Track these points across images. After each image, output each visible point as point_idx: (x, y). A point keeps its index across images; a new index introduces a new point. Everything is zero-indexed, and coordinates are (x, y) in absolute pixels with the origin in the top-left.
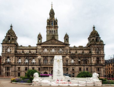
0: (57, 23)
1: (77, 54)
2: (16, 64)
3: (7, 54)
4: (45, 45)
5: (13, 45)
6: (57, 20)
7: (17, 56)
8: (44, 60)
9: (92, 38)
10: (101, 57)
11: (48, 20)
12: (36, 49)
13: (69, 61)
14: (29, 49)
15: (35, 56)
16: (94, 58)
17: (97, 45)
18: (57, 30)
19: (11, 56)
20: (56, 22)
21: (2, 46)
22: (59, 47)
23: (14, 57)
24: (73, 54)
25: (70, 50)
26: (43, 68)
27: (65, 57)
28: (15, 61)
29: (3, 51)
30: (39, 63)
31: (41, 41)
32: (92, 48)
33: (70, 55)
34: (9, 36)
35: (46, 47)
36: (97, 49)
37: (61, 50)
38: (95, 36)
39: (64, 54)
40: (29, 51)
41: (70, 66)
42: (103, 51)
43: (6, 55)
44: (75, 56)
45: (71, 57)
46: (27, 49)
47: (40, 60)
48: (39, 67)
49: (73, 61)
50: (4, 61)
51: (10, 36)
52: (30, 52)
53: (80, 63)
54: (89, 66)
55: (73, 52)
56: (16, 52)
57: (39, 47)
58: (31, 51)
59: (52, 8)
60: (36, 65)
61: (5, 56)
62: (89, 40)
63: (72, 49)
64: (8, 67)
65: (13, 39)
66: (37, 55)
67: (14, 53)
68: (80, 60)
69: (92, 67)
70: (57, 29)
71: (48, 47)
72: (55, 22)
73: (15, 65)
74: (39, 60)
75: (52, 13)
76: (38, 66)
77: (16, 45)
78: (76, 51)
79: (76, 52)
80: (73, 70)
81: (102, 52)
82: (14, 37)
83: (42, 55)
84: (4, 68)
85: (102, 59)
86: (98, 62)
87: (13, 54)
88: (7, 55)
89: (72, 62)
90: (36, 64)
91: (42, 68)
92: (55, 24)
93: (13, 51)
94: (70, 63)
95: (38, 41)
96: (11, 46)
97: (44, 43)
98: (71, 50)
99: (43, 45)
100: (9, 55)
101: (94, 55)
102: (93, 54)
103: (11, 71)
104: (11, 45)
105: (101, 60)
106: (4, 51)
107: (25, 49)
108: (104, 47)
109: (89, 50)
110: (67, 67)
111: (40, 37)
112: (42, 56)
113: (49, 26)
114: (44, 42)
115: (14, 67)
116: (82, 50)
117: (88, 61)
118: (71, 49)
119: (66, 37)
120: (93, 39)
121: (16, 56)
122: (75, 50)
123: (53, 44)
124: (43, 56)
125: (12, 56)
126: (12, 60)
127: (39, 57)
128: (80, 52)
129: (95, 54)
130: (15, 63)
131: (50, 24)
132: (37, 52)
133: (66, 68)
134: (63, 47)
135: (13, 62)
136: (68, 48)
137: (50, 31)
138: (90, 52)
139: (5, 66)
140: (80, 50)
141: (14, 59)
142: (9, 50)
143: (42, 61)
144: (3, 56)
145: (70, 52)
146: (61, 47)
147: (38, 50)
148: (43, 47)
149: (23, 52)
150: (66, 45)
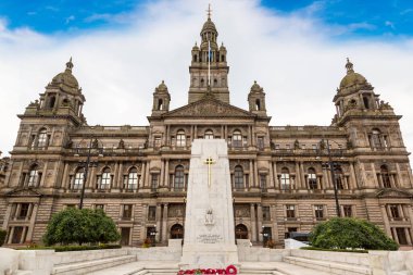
0: (223, 57)
1: (299, 152)
2: (62, 191)
3: (32, 153)
4: (180, 121)
5: (62, 121)
6: (223, 49)
7: (71, 163)
8: (171, 175)
9: (349, 98)
10: (395, 161)
11: (195, 49)
12: (146, 136)
13: (270, 178)
14: (117, 136)
15: (140, 162)
16: (368, 168)
17: (373, 118)
18: (224, 79)
19: (45, 160)
20: (220, 55)
21: (22, 125)
22: (229, 126)
23: (57, 165)
24: (283, 153)
25: (271, 137)
26: (166, 207)
27: (253, 161)
28: (59, 179)
29: (19, 144)
30: (151, 188)
31: (166, 108)
32: (355, 130)
33: (273, 155)
34: (53, 90)
35: (181, 128)
36: (375, 132)
37: (240, 138)
38: (356, 91)
39: (251, 153)
40: (118, 141)
41: (277, 197)
42: (400, 139)
43: (28, 156)
44: (292, 159)
45: (278, 163)
46: (113, 136)
47: (155, 176)
48: (152, 202)
49: (285, 180)
50: (16, 182)
51: (57, 91)
52: (122, 145)
53: (316, 187)
54: (353, 198)
55: (281, 144)
56: (69, 145)
57: (156, 128)
58: (126, 141)
59: (209, 19)
60: (141, 196)
61: (24, 160)
62: (338, 104)
63: (281, 134)
64: (25, 206)
65: (65, 101)
66: (145, 155)
67: (59, 149)
68: (314, 176)
69: (369, 202)
70: (224, 74)
71: (189, 126)
72: (218, 56)
73: (56, 197)
74: (153, 174)
75: (209, 32)
76: (146, 201)
78: (297, 142)
79: (296, 145)
80: (291, 214)
81: (396, 143)
82: (70, 97)
83: (164, 156)
84: (9, 209)
85: (402, 169)
86: (388, 180)
87: (54, 153)
88: (33, 156)
89: (283, 182)
90: (140, 191)
91: (162, 206)
92: (218, 61)
93: (59, 142)
94: (274, 188)
96: (51, 126)
97: (178, 113)
98: (278, 137)
99: (169, 121)
100: (40, 156)
101: (368, 154)
102: (360, 150)
103: (33, 220)
104: (54, 121)
105: (400, 173)
106: (25, 142)
107: (106, 136)
108: (397, 126)
109: (346, 136)
110: (267, 203)
111: (162, 95)
112: (165, 161)
113: (198, 65)
114: (176, 111)
115: (49, 202)
116: (319, 136)
117: (348, 177)
118: (275, 134)
119: (257, 95)
120: (353, 101)
121: (65, 162)
122: (292, 137)
123: (206, 117)
124: (171, 160)
125: (49, 160)
126: (48, 176)
127: (155, 163)
128: (311, 144)
129: (369, 150)
130: (57, 187)
131: (200, 61)
132: (146, 147)
133: (259, 208)
134: (246, 126)
135: (49, 185)
136: (264, 129)
137: (202, 81)
138: (350, 145)
139: (12, 200)
140: (310, 137)
141: (54, 173)
142: (43, 139)
143: (164, 179)
144: (15, 160)
145: (272, 145)
146: (237, 128)
147: (151, 140)
148: (172, 126)
149: (96, 145)
150: (257, 118)
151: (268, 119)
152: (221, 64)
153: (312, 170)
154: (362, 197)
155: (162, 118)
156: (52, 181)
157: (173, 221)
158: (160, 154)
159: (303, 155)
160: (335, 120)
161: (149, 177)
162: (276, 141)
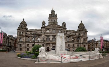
4: (48, 28)
6: (56, 15)
7: (27, 37)
10: (86, 38)
11: (50, 14)
12: (41, 31)
14: (35, 31)
15: (40, 36)
16: (82, 39)
17: (84, 31)
18: (57, 20)
22: (58, 29)
23: (25, 37)
26: (46, 44)
28: (25, 40)
31: (45, 25)
33: (67, 35)
35: (48, 29)
37: (60, 31)
38: (82, 26)
41: (67, 43)
44: (70, 36)
48: (43, 43)
50: (18, 41)
55: (68, 33)
56: (26, 34)
57: (43, 29)
58: (37, 32)
60: (41, 42)
64: (21, 45)
65: (24, 26)
66: (41, 34)
68: (73, 39)
69: (81, 44)
71: (50, 29)
73: (25, 43)
77: (27, 29)
79: (71, 34)
80: (69, 46)
87: (24, 35)
93: (24, 33)
95: (43, 26)
97: (47, 26)
99: (46, 28)
103: (22, 47)
104: (23, 30)
105: (86, 40)
107: (33, 31)
111: (44, 23)
112: (45, 35)
115: (24, 44)
116: (75, 32)
119: (64, 24)
120: (81, 28)
122: (70, 32)
124: (46, 35)
125: (23, 37)
127: (43, 36)
128: (73, 34)
129: (82, 36)
130: (25, 41)
131: (51, 17)
132: (41, 33)
134: (62, 29)
136: (65, 30)
138: (80, 35)
139: (18, 44)
140: (73, 32)
142: (21, 33)
143: (45, 39)
145: (67, 33)
146: (60, 29)
147: (42, 31)
148: (46, 29)
149: (31, 33)
150: (64, 28)
151: (66, 28)
152: (56, 17)
153: (73, 38)
154: (80, 43)
155: (44, 27)
156: (24, 40)
157: (47, 47)
158: (44, 34)
159: (72, 36)
160: (78, 30)
161: (42, 39)
162: (67, 32)
